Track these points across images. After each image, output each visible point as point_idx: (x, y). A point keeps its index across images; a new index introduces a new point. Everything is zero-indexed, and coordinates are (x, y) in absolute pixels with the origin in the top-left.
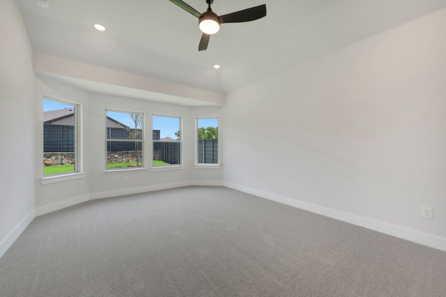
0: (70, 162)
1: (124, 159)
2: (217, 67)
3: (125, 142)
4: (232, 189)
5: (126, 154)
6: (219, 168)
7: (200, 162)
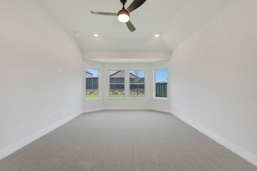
0: (113, 93)
1: (133, 93)
2: (157, 36)
3: (133, 85)
4: (172, 115)
5: (134, 91)
6: (167, 100)
7: (157, 96)
